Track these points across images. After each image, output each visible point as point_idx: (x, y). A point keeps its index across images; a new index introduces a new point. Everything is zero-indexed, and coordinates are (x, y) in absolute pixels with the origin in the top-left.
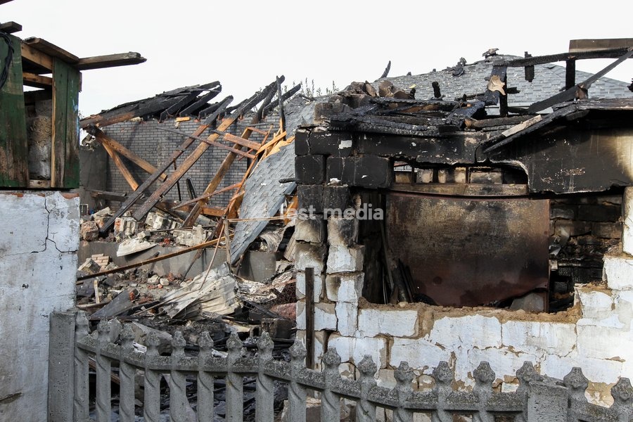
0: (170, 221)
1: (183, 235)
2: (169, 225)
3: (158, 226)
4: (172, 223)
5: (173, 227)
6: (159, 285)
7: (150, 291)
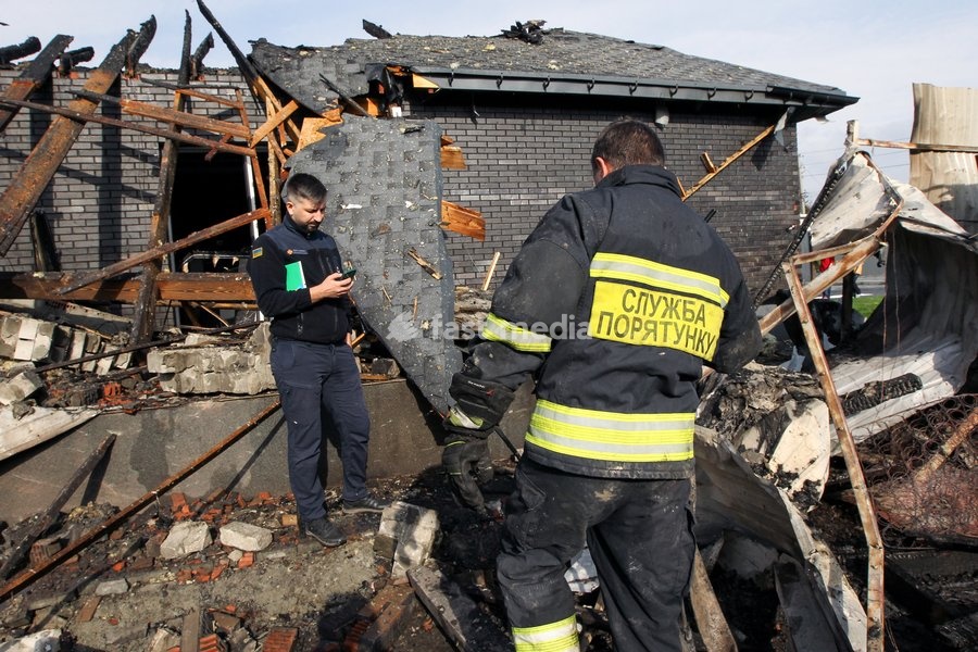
0: (67, 329)
1: (206, 363)
2: (65, 342)
3: (37, 351)
4: (72, 337)
5: (77, 352)
6: (234, 556)
7: (219, 588)
